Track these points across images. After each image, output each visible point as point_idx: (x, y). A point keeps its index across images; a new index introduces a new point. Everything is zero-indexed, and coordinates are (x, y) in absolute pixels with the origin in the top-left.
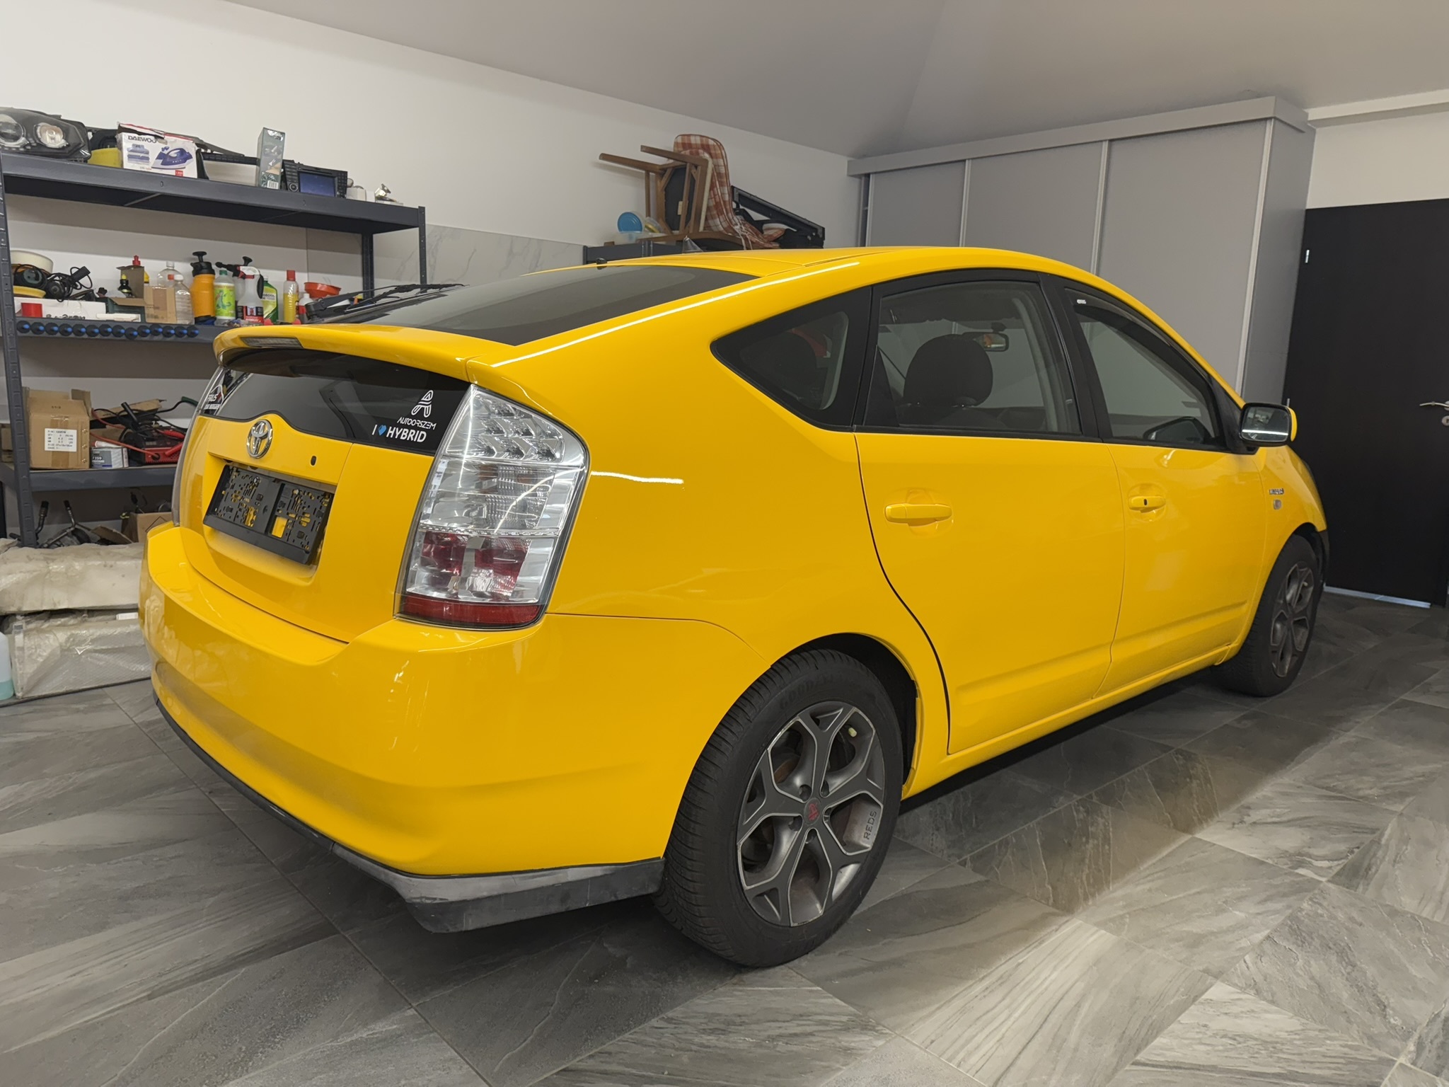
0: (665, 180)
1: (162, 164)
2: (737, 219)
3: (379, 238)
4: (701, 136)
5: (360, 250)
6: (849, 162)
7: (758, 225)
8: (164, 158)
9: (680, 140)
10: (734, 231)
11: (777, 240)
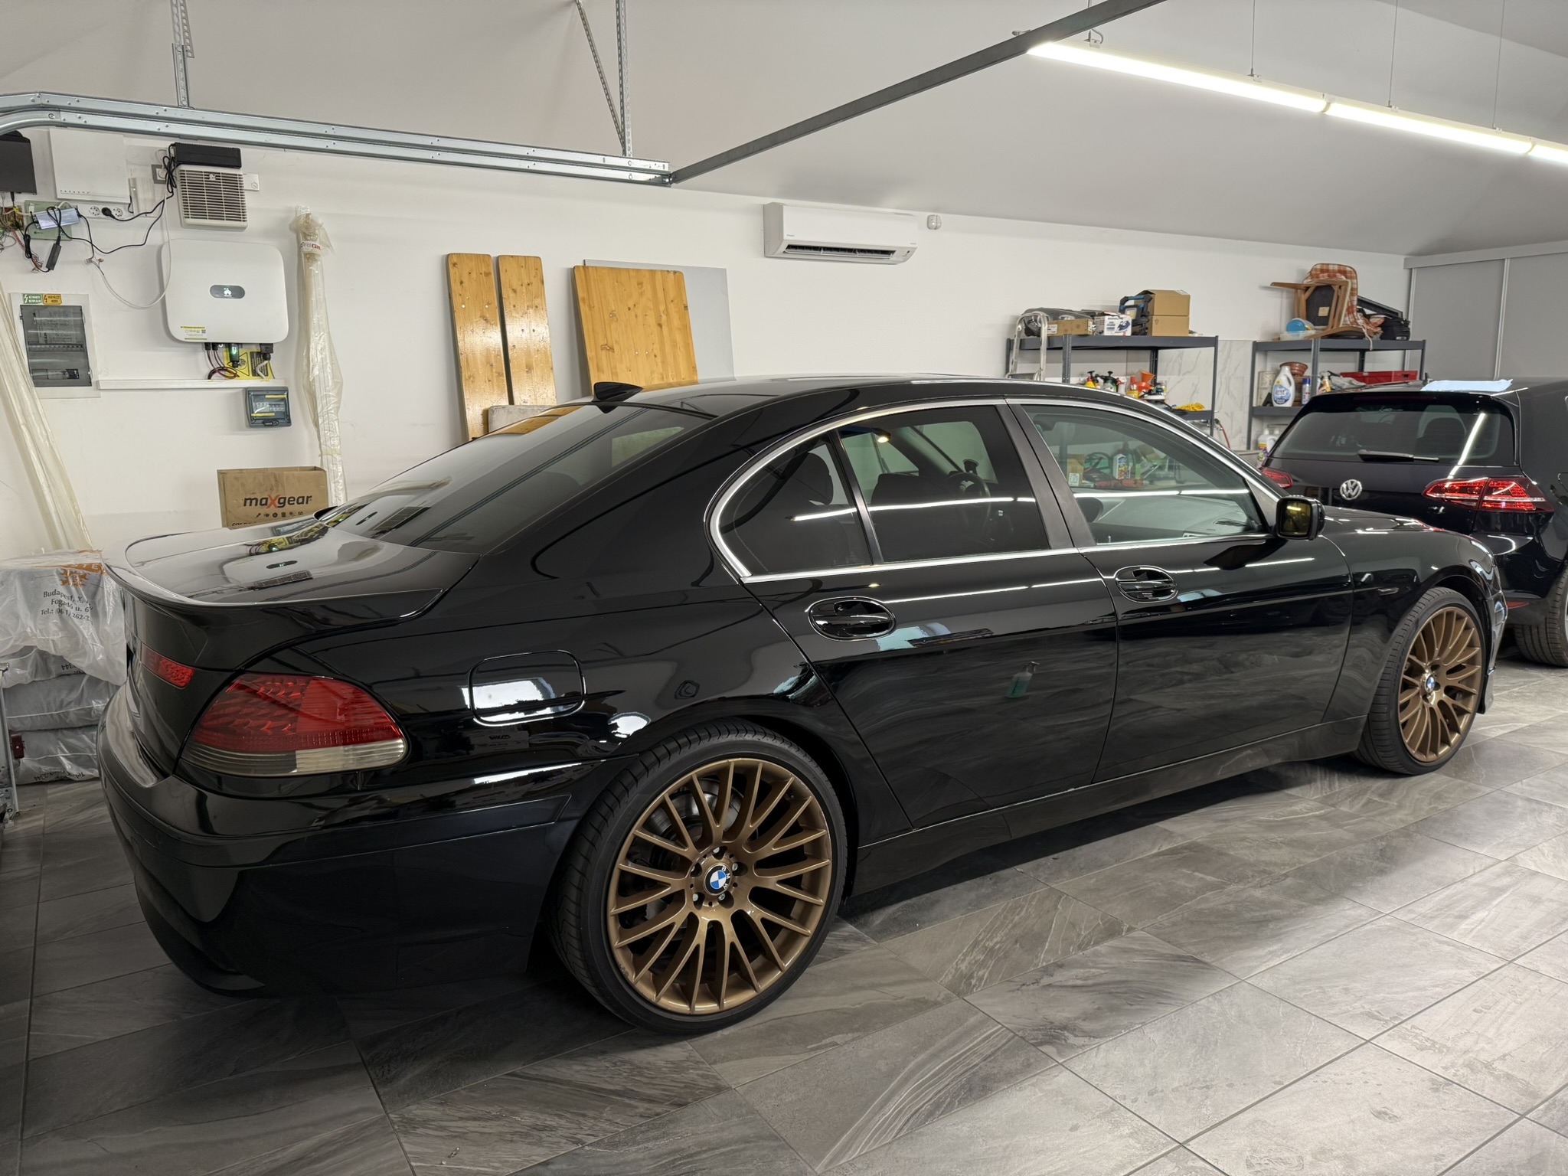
0: (1308, 293)
1: (1120, 330)
2: (1359, 315)
3: (1160, 351)
4: (1338, 265)
5: (1149, 360)
6: (1405, 259)
7: (1367, 317)
8: (1121, 327)
10: (1357, 324)
11: (1380, 326)
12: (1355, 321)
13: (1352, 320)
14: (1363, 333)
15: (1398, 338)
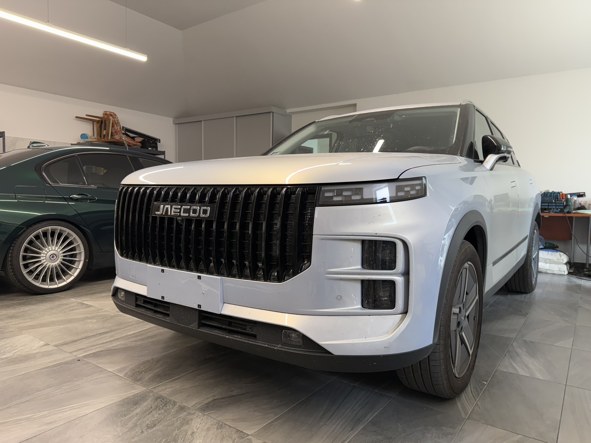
0: (99, 124)
2: (124, 136)
4: (110, 112)
6: (173, 119)
7: (133, 138)
9: (104, 113)
10: (123, 140)
11: (140, 142)
12: (121, 138)
13: (119, 137)
14: (124, 143)
15: (149, 149)
